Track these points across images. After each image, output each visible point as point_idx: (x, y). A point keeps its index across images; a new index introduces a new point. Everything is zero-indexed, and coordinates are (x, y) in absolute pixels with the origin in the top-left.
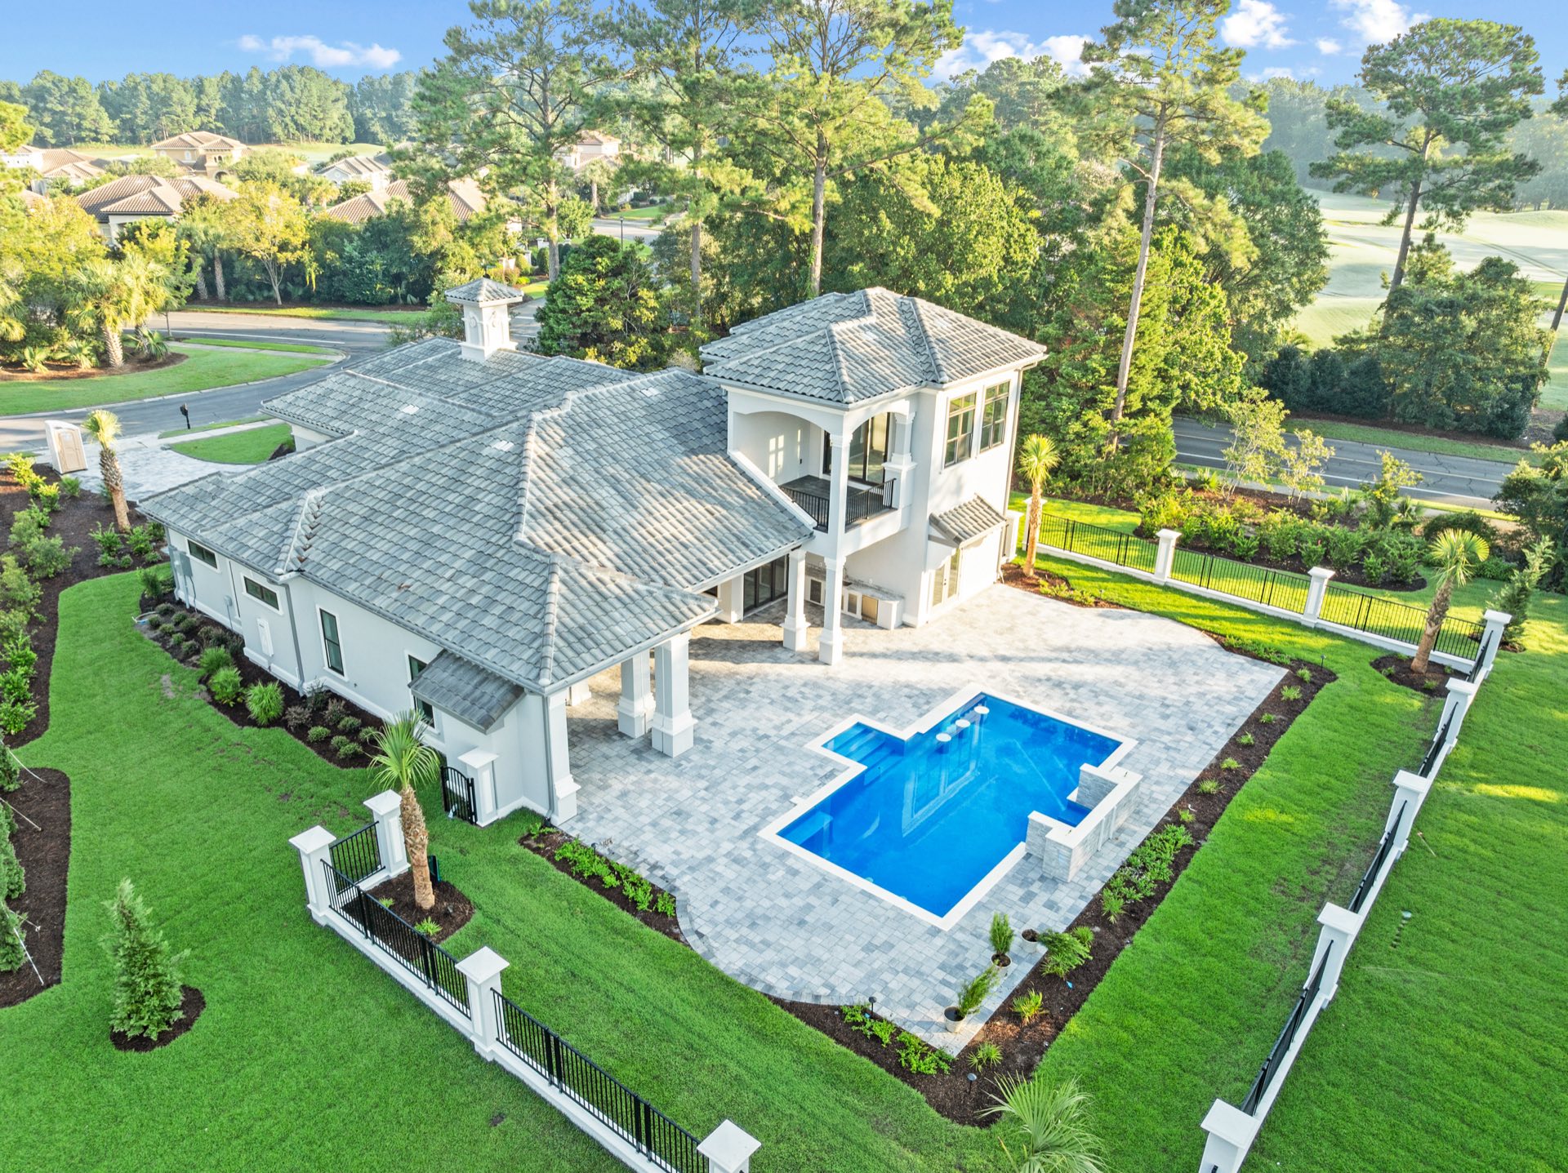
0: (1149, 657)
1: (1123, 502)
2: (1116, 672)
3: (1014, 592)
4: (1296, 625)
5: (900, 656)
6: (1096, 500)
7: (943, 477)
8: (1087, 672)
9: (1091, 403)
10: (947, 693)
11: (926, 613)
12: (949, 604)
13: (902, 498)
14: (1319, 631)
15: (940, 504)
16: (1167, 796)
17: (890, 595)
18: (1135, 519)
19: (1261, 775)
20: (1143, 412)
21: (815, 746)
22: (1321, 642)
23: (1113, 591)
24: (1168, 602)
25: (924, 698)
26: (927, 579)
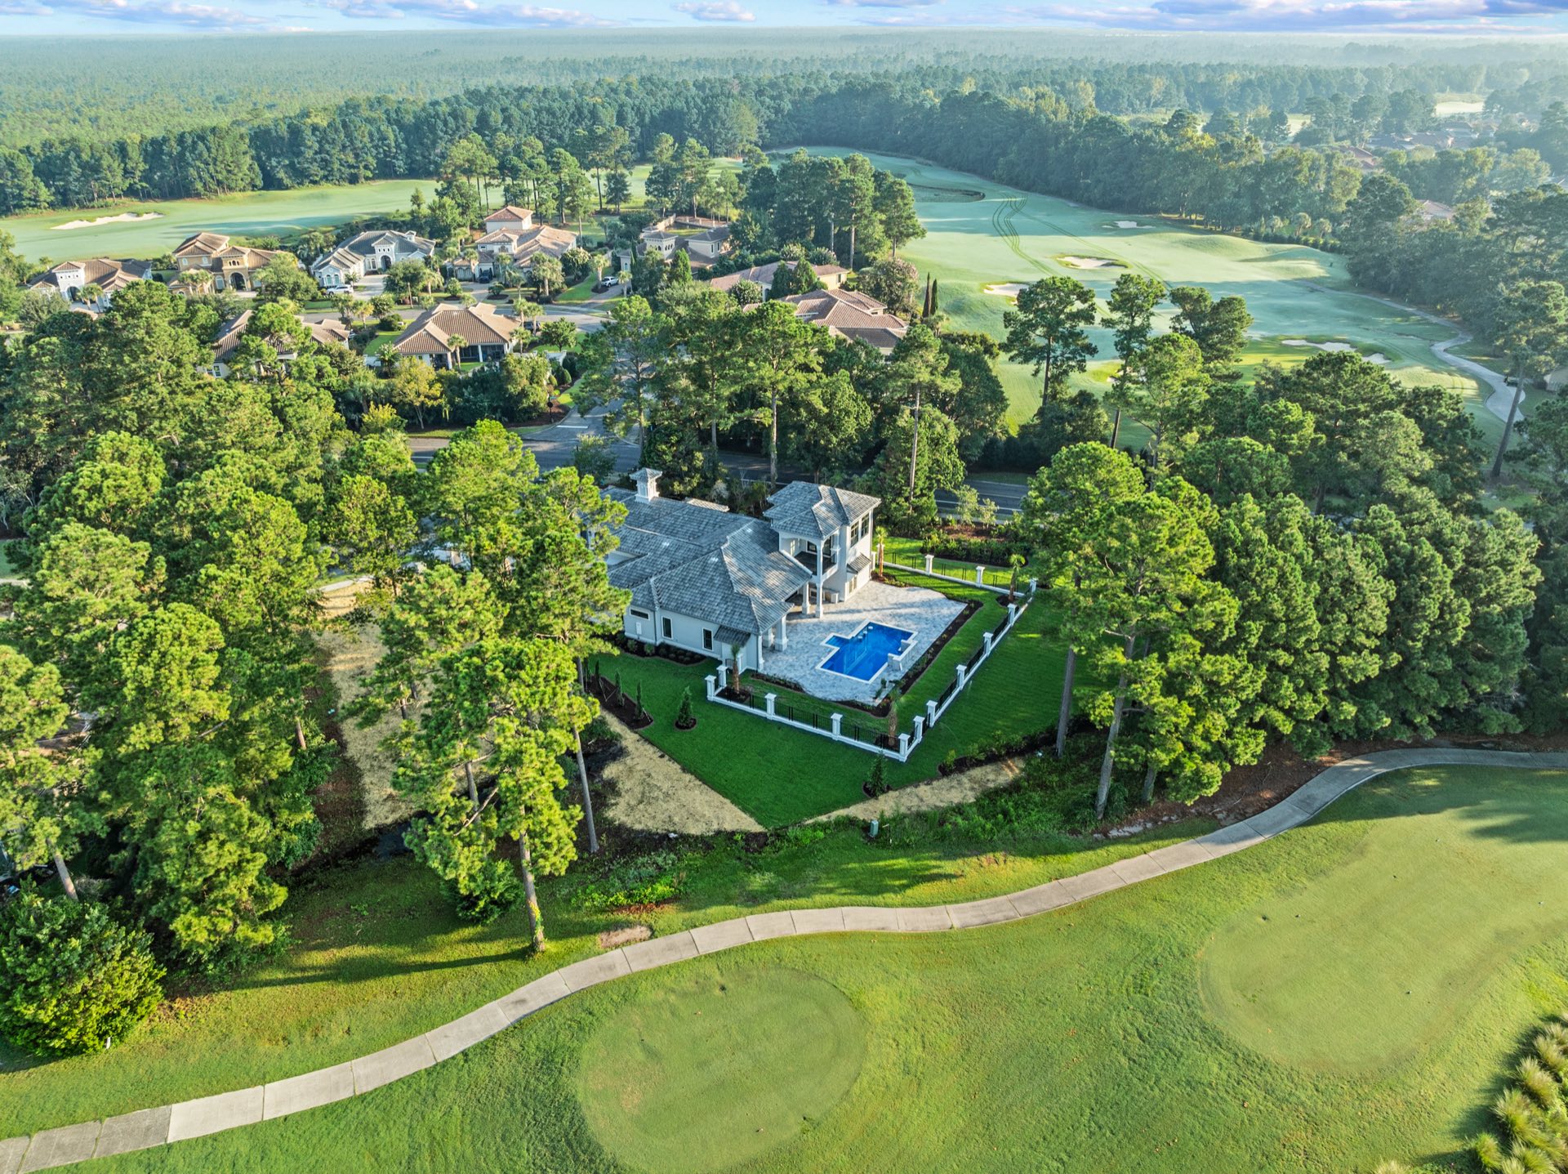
0: (923, 604)
1: (915, 536)
2: (913, 610)
3: (876, 584)
4: (974, 587)
5: (841, 612)
6: (905, 536)
7: (850, 551)
8: (903, 611)
9: (899, 494)
10: (859, 623)
11: (847, 596)
12: (854, 592)
13: (838, 560)
14: (982, 589)
15: (850, 560)
16: (926, 646)
17: (835, 591)
18: (920, 544)
19: (954, 638)
20: (923, 495)
21: (823, 643)
22: (981, 593)
23: (911, 580)
24: (930, 582)
25: (852, 625)
26: (847, 585)
